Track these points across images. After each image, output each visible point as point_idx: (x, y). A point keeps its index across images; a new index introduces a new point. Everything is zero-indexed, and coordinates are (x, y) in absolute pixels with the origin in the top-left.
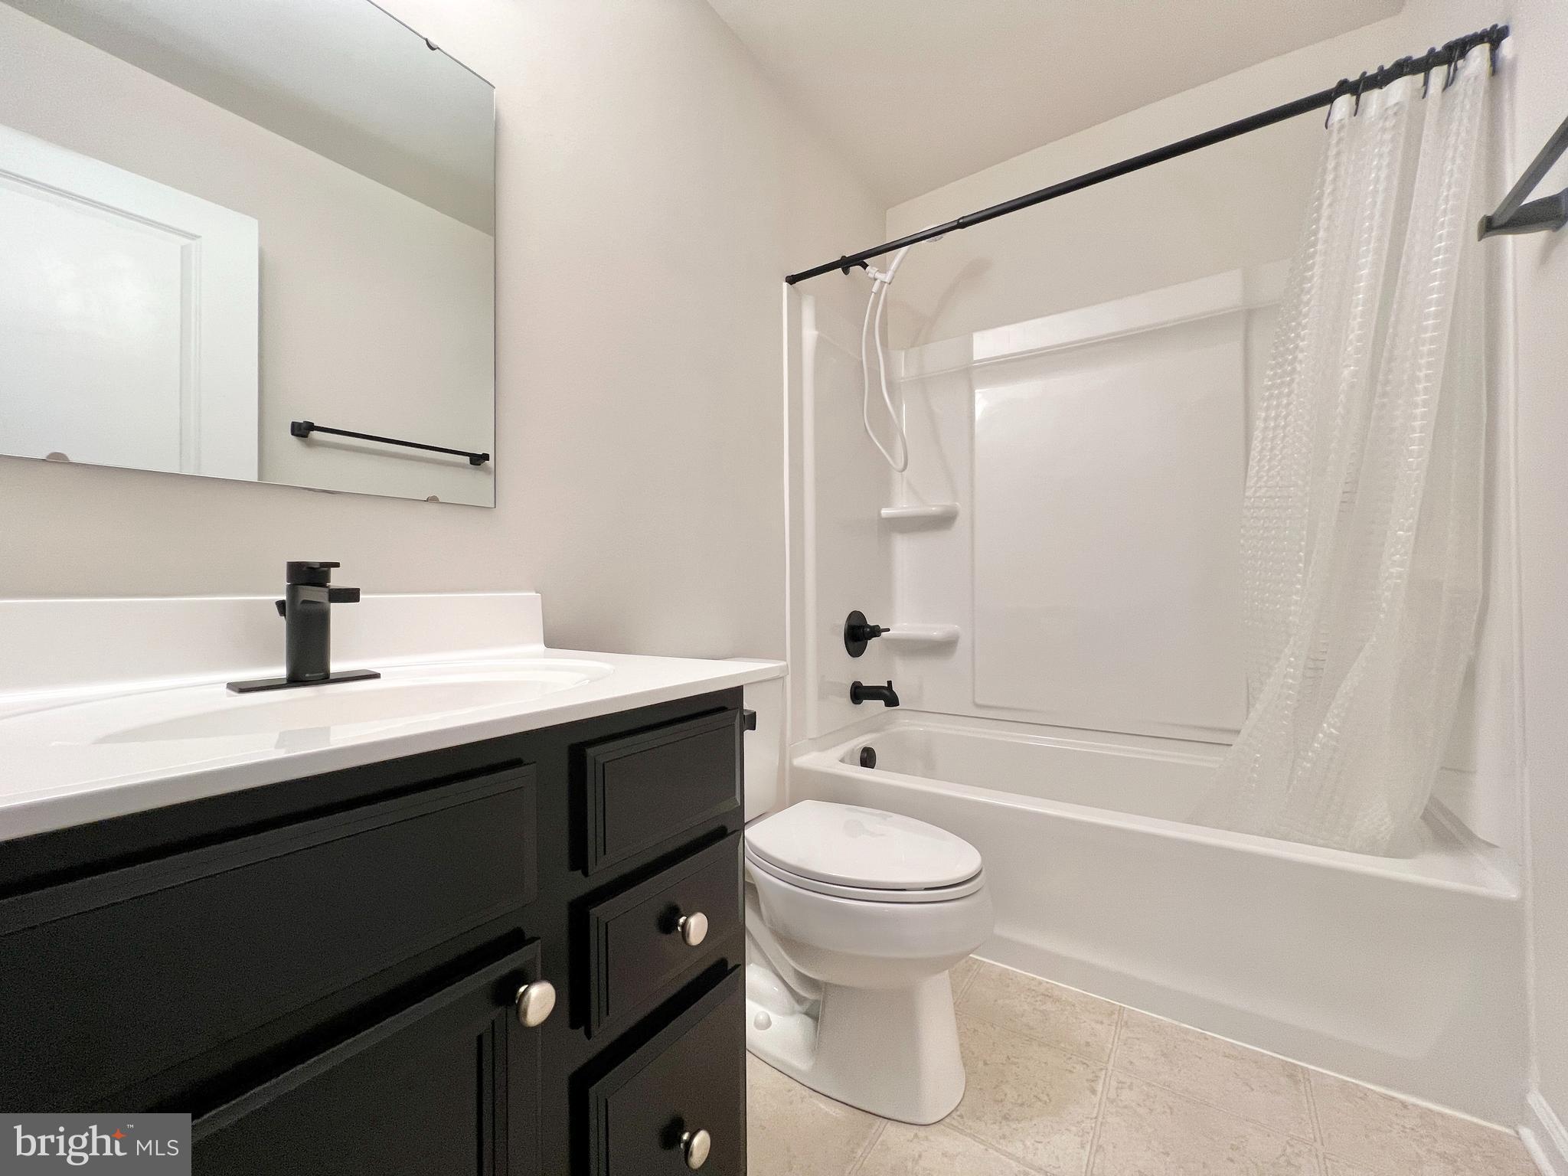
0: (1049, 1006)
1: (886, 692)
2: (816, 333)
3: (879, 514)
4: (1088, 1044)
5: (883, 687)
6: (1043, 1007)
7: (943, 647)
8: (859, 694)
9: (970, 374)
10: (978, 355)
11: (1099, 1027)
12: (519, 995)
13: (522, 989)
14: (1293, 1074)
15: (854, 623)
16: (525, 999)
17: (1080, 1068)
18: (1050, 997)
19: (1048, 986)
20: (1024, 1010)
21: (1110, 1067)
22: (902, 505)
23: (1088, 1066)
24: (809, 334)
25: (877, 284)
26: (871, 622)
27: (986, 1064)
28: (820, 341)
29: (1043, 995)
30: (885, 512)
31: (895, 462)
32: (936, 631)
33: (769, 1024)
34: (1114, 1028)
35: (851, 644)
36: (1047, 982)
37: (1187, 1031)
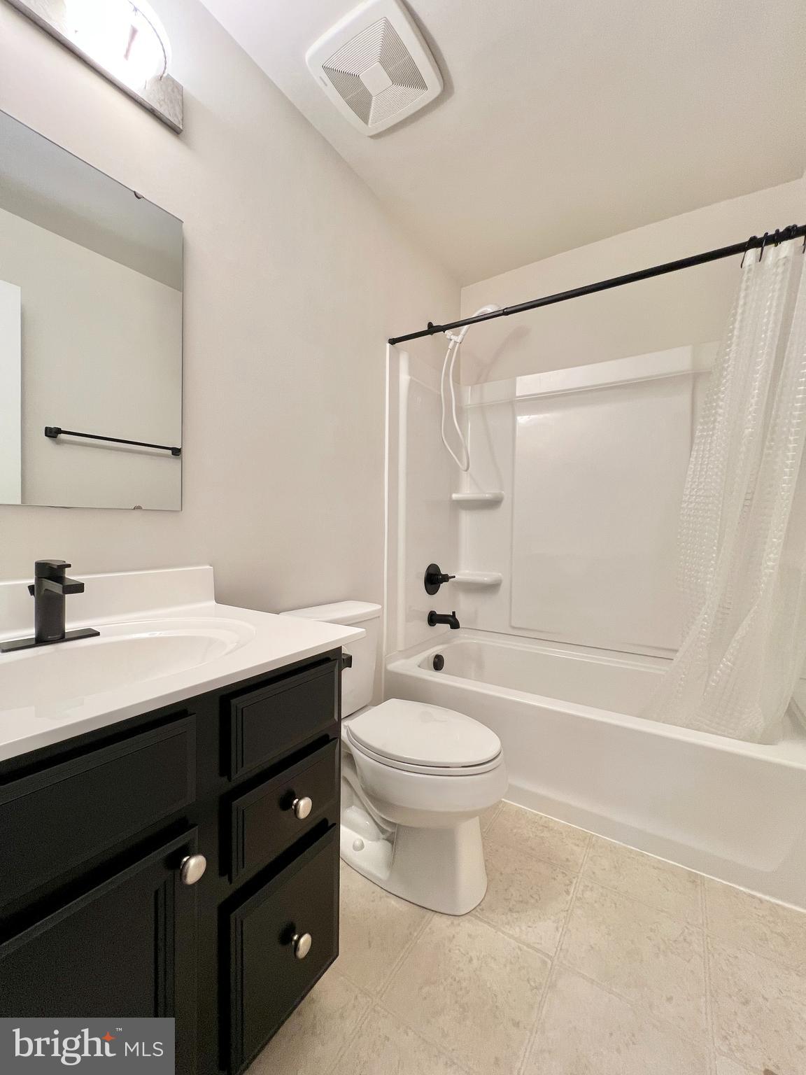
0: (546, 834)
1: (450, 619)
2: (409, 377)
3: (451, 497)
4: (567, 860)
5: (449, 616)
6: (542, 835)
7: (490, 588)
8: (433, 619)
9: (515, 405)
10: (520, 392)
11: (575, 848)
12: (183, 863)
13: (185, 859)
14: (694, 880)
15: (432, 571)
16: (187, 866)
17: (560, 876)
18: (546, 827)
19: (547, 819)
20: (529, 837)
21: (580, 875)
22: (466, 492)
23: (566, 875)
24: (404, 378)
25: (452, 344)
26: (443, 572)
27: (501, 874)
28: (412, 384)
29: (543, 826)
30: (455, 496)
31: (461, 463)
32: (486, 577)
33: (362, 846)
34: (585, 849)
35: (429, 586)
36: (546, 817)
37: (631, 851)
